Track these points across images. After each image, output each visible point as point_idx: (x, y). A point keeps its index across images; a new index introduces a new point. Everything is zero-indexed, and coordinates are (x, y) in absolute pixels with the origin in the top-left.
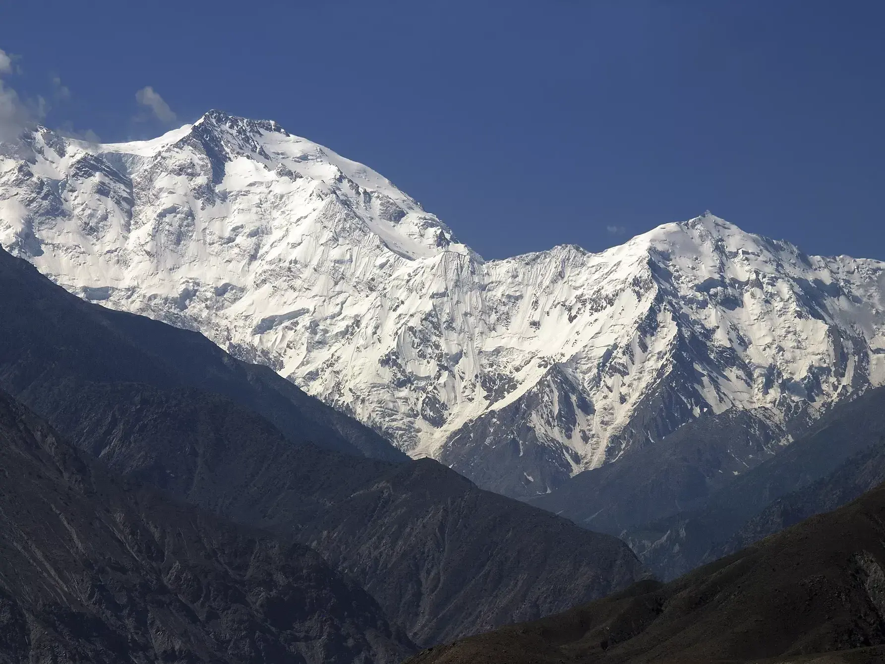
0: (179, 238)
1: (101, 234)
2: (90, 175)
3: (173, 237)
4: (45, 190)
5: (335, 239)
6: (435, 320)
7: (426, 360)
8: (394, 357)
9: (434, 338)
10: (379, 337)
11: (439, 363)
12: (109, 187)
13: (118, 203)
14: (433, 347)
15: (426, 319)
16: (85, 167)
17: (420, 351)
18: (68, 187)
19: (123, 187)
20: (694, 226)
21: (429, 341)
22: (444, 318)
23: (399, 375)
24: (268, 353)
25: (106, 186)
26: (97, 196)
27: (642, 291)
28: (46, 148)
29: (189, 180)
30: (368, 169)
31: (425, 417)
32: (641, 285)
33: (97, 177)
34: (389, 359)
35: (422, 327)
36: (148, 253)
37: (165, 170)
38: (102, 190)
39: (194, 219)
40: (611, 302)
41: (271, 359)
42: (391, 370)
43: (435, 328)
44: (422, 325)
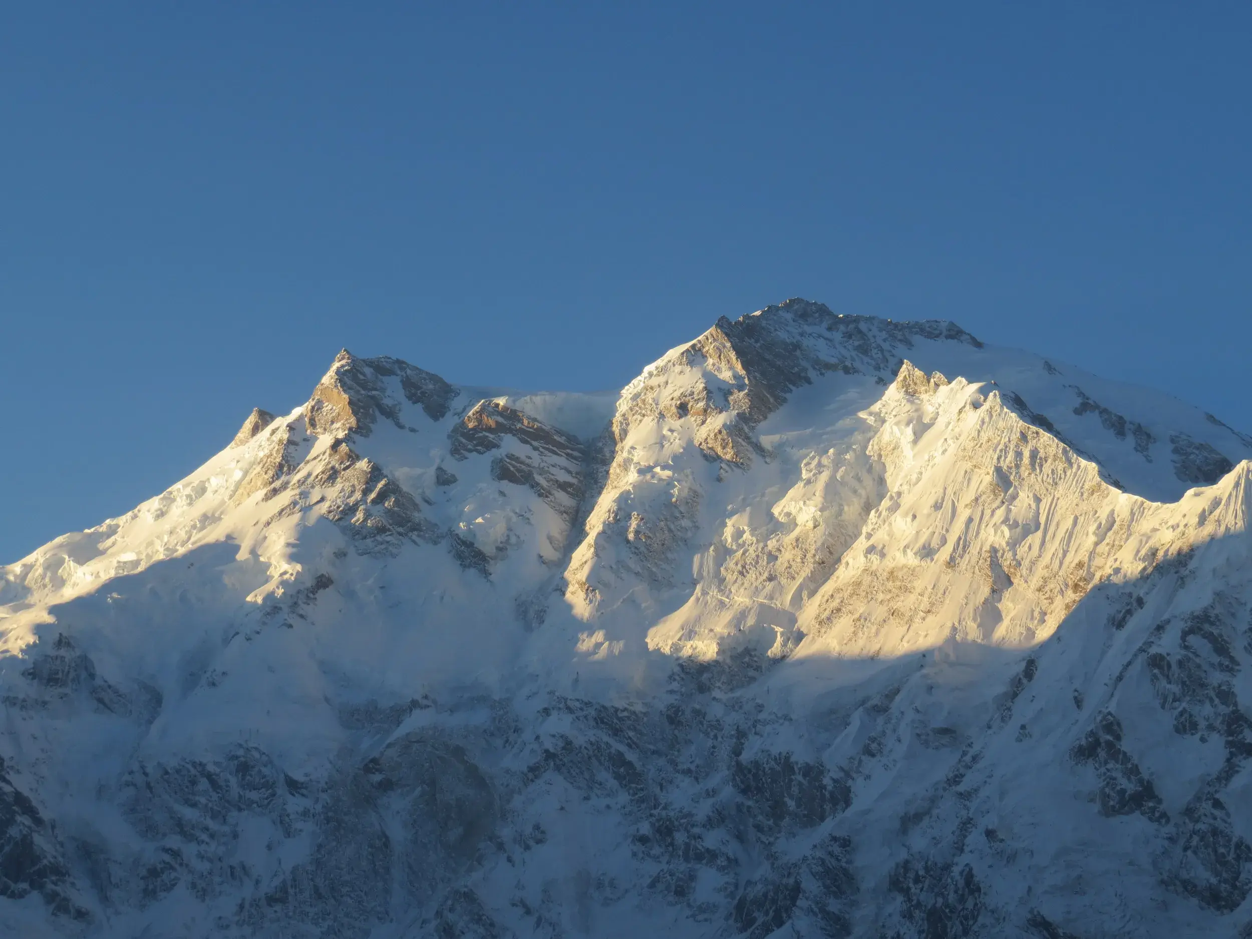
2: (490, 445)
7: (1198, 736)
8: (1109, 738)
9: (1218, 678)
10: (1076, 694)
11: (1230, 738)
12: (529, 465)
13: (546, 495)
14: (1217, 701)
15: (1194, 631)
17: (1181, 714)
19: (561, 461)
21: (1203, 686)
23: (1122, 783)
24: (821, 773)
25: (522, 463)
28: (406, 405)
29: (697, 425)
33: (504, 448)
34: (1097, 743)
35: (1183, 652)
37: (649, 412)
38: (513, 474)
41: (824, 787)
42: (1103, 770)
43: (1219, 650)
44: (1186, 648)
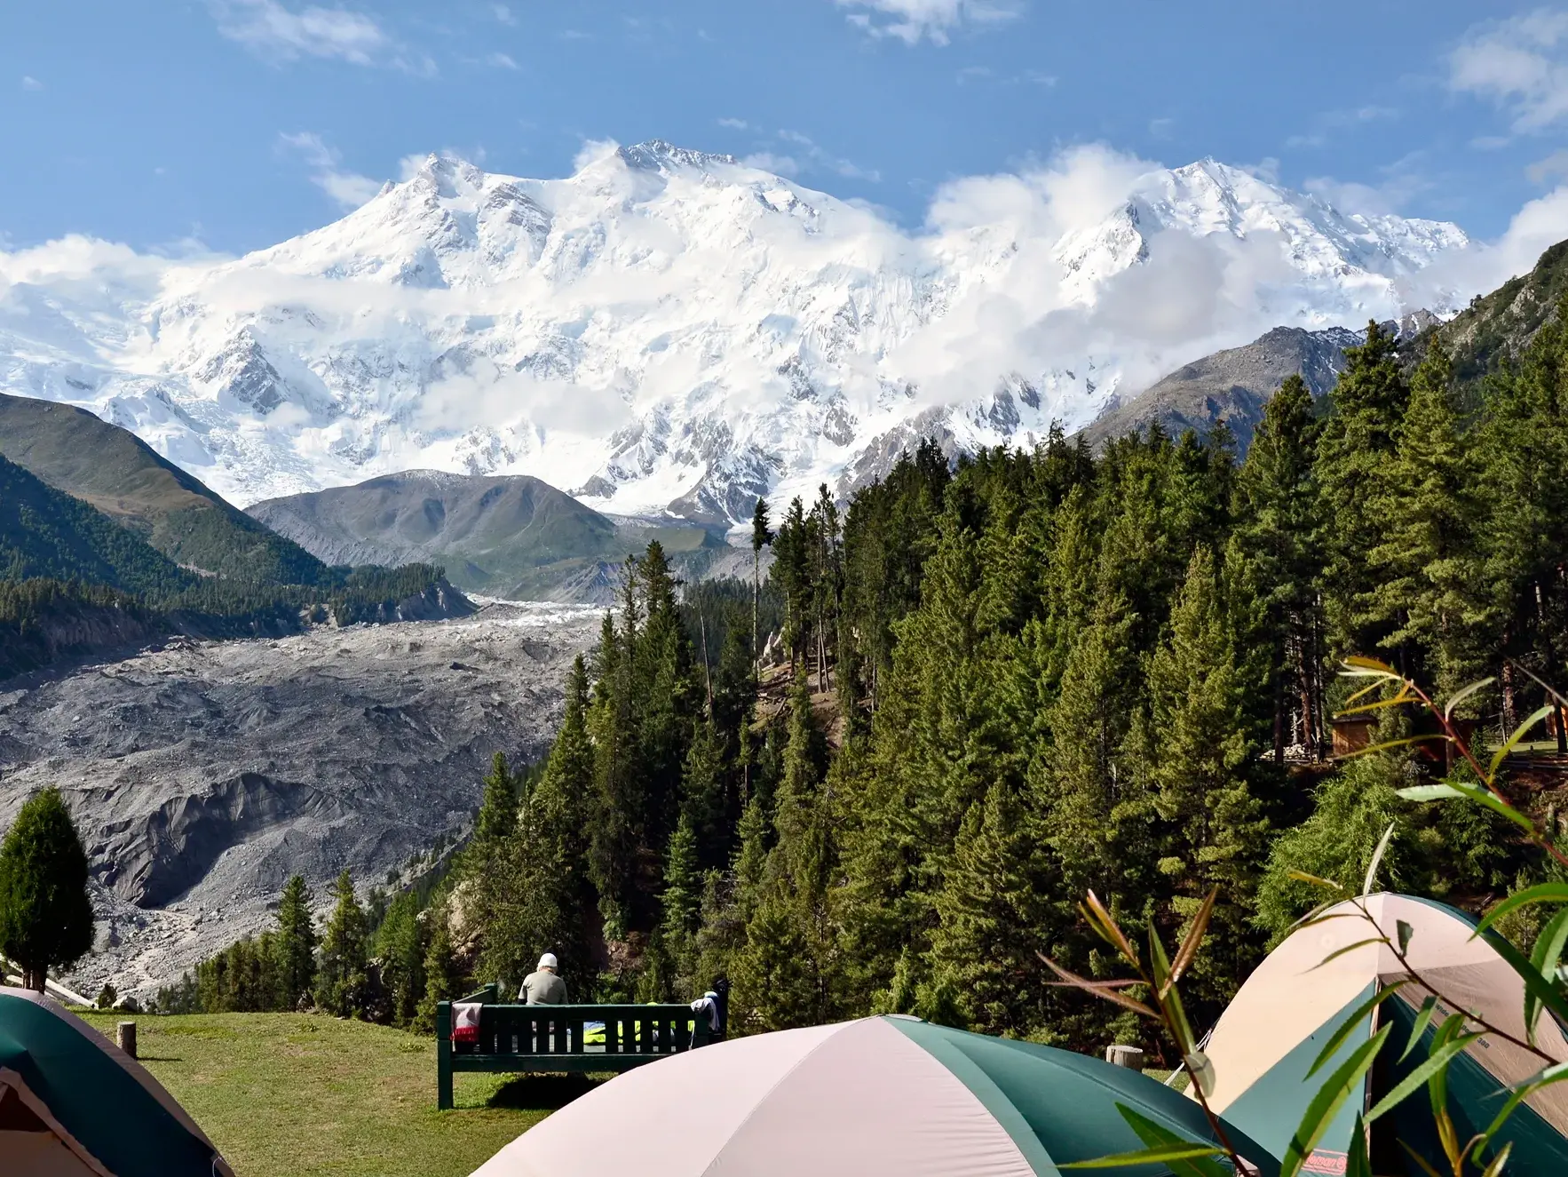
0: (585, 259)
1: (504, 264)
2: (504, 205)
3: (577, 259)
4: (450, 219)
5: (750, 239)
6: (851, 314)
8: (796, 363)
9: (849, 337)
12: (522, 216)
13: (530, 231)
14: (847, 348)
15: (839, 314)
16: (502, 196)
17: (830, 353)
18: (479, 220)
19: (538, 215)
20: (1191, 173)
21: (841, 341)
22: (863, 311)
23: (800, 385)
25: (520, 215)
26: (508, 225)
27: (1119, 247)
30: (831, 198)
31: (827, 435)
32: (1119, 239)
33: (511, 205)
34: (790, 365)
35: (834, 324)
36: (546, 276)
38: (515, 219)
39: (604, 239)
40: (1076, 267)
42: (791, 378)
43: (851, 324)
44: (835, 322)
